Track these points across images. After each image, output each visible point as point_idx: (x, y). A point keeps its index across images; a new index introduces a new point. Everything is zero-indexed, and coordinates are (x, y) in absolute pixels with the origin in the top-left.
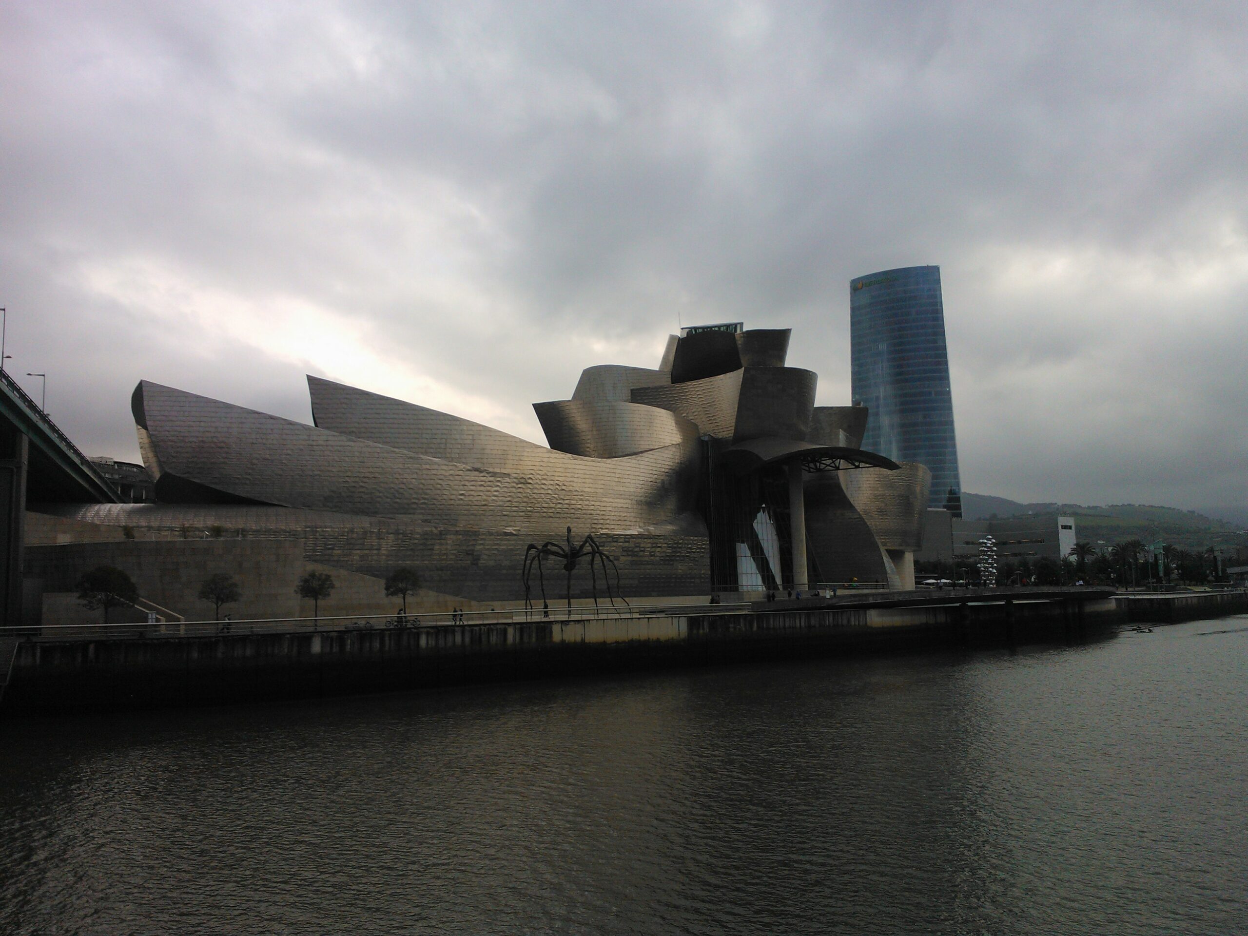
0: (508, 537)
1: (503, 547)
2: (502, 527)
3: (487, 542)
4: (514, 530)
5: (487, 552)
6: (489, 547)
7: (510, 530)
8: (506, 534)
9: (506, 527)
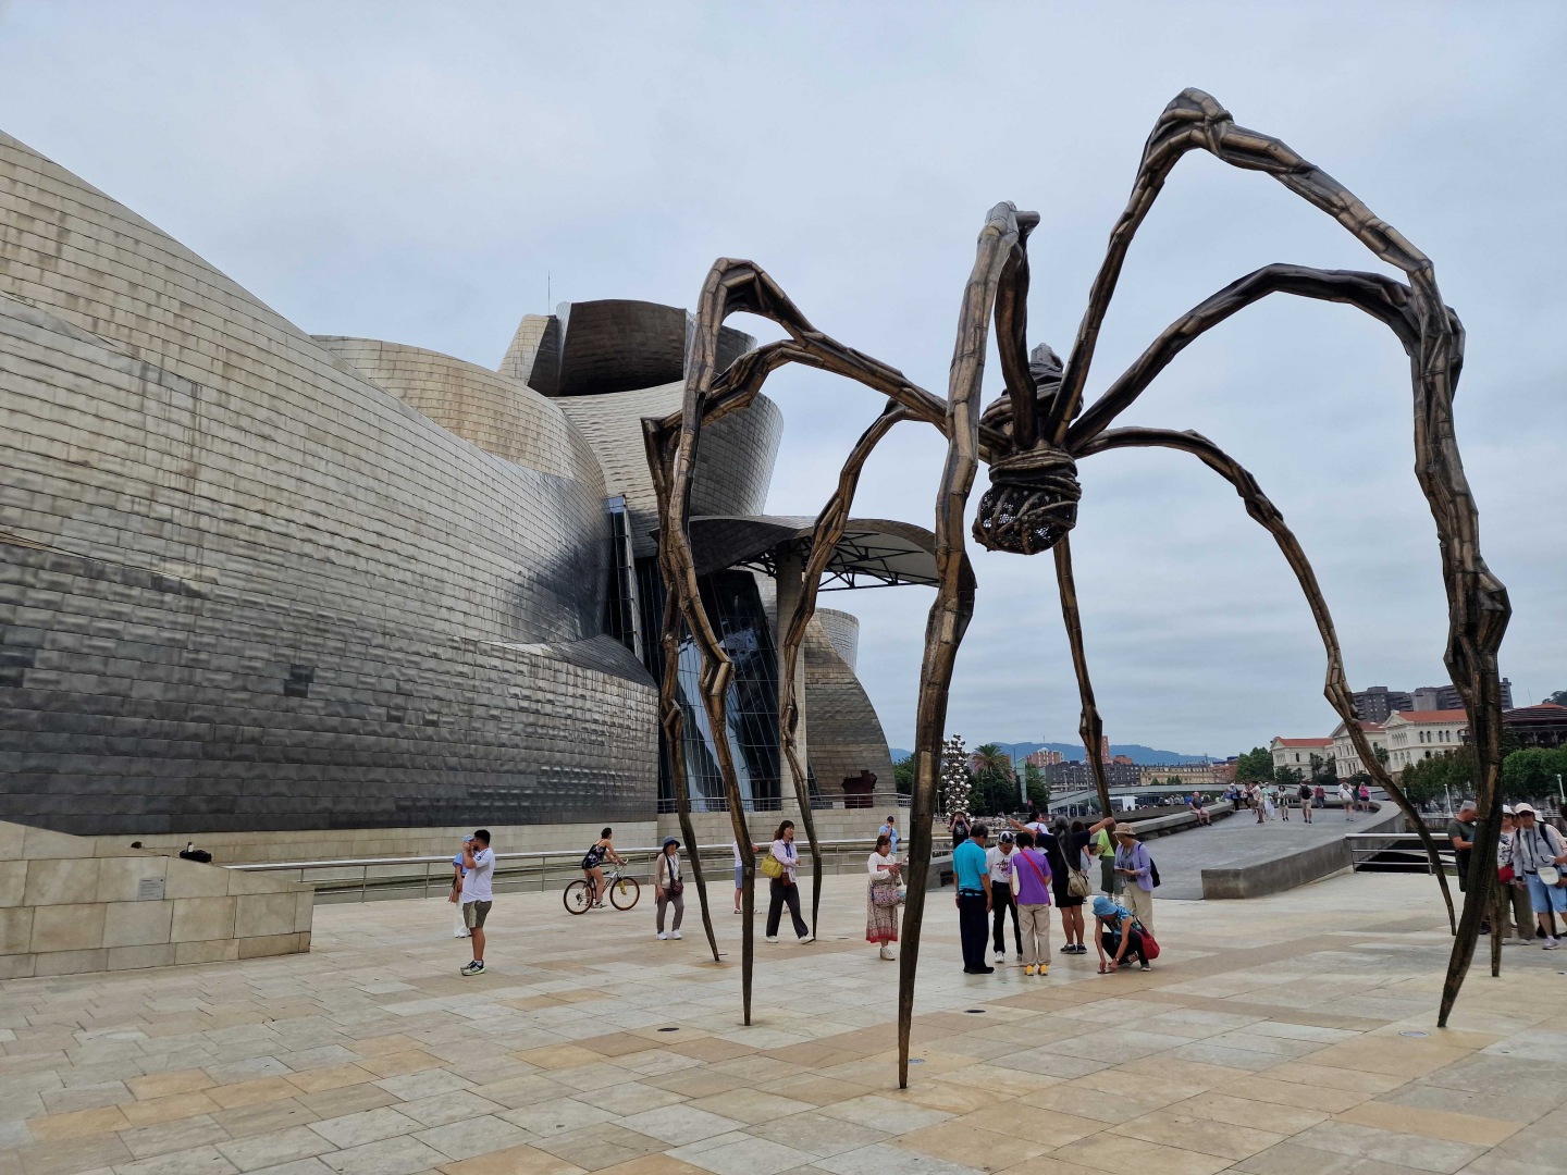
0: (168, 597)
1: (141, 631)
2: (147, 558)
3: (76, 601)
4: (198, 578)
5: (67, 640)
6: (81, 620)
7: (174, 572)
8: (159, 584)
9: (164, 558)
